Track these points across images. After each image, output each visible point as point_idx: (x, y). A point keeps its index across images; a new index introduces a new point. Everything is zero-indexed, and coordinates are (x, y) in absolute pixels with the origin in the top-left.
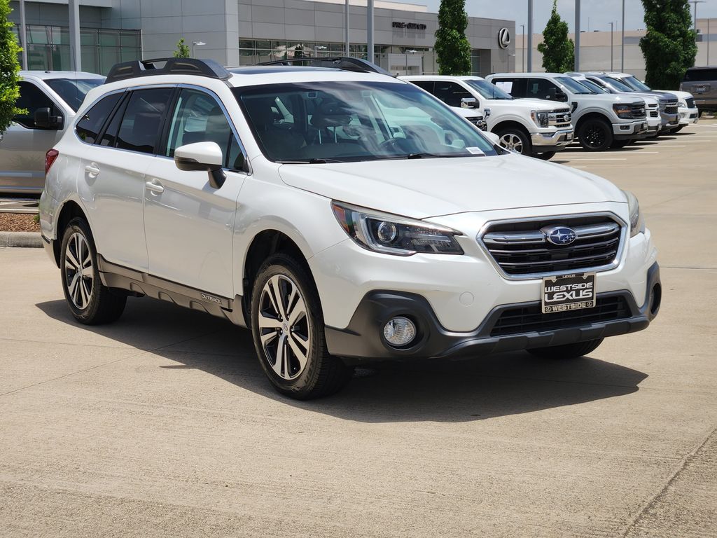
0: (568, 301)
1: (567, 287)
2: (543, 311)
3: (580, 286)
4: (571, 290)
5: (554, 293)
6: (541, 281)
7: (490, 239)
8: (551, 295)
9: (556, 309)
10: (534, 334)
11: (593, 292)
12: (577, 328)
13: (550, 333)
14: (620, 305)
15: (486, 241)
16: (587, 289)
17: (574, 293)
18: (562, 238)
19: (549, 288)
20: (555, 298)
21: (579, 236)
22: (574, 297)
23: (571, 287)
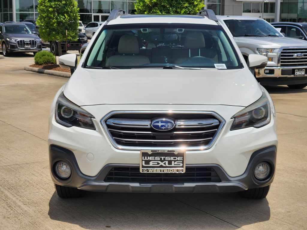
0: (161, 166)
1: (161, 159)
2: (141, 171)
3: (172, 158)
4: (164, 160)
5: (150, 161)
6: (139, 152)
7: (111, 122)
8: (147, 162)
9: (151, 171)
10: (137, 185)
11: (183, 163)
12: (170, 184)
13: (149, 185)
14: (213, 174)
15: (108, 123)
16: (177, 160)
17: (167, 162)
18: (162, 126)
19: (146, 157)
20: (151, 164)
21: (179, 126)
22: (167, 165)
23: (164, 159)
